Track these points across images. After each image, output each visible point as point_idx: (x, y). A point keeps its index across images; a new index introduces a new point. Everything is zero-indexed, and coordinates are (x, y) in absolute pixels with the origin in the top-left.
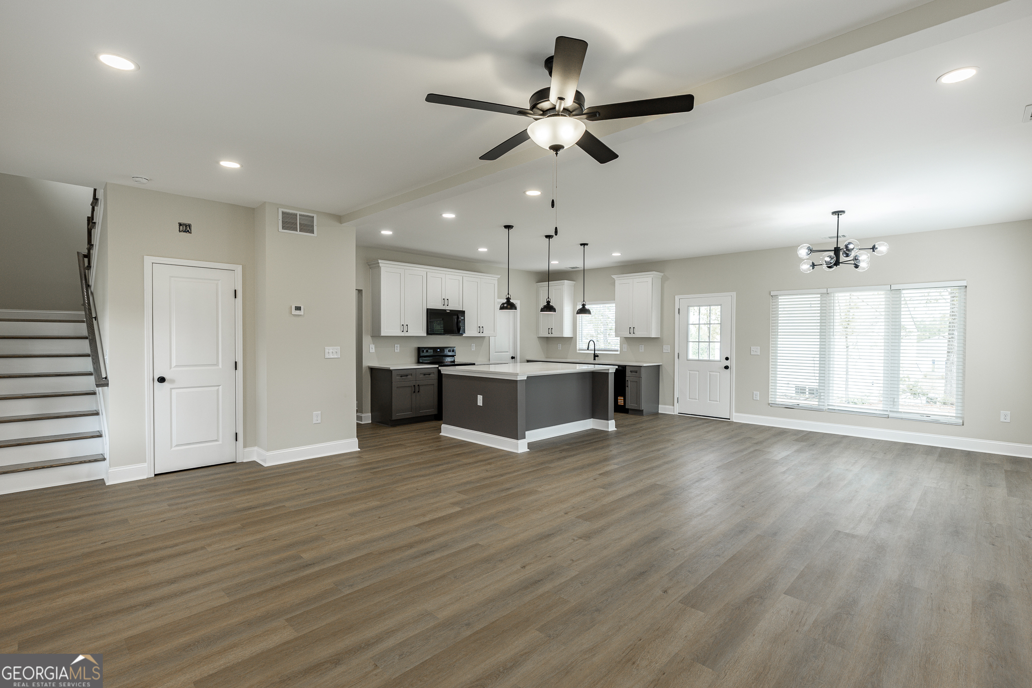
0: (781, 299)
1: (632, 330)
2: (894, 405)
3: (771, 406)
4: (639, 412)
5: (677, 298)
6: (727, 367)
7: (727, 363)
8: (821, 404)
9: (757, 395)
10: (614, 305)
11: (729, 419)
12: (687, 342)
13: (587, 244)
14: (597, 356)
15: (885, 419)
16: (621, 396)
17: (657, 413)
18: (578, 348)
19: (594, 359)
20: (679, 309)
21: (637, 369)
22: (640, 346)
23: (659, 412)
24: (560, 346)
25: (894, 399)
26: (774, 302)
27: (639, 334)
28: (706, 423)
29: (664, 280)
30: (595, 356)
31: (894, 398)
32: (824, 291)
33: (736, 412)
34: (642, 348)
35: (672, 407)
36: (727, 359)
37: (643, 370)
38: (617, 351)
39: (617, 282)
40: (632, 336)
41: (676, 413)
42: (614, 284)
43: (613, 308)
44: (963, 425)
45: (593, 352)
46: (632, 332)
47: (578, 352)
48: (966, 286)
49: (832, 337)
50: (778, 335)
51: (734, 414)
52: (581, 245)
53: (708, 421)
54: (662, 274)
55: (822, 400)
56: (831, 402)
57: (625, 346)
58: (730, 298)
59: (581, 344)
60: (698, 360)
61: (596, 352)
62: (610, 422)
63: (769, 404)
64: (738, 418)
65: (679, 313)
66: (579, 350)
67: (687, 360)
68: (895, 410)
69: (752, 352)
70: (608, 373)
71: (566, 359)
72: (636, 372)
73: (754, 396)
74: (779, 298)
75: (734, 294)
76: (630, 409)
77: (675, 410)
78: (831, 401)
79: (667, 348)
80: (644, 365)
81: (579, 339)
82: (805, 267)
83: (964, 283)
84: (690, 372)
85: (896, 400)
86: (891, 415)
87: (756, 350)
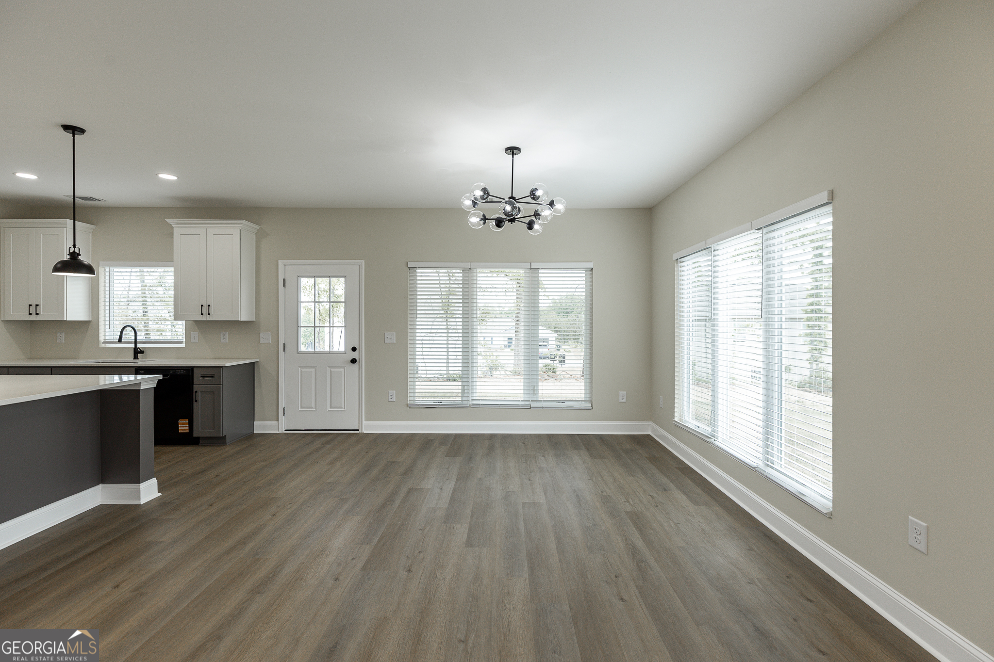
0: (420, 273)
1: (205, 309)
2: (534, 394)
3: (410, 407)
4: (218, 441)
5: (281, 264)
6: (354, 361)
7: (355, 355)
8: (464, 399)
9: (393, 395)
10: (172, 269)
11: (358, 430)
12: (298, 327)
13: (82, 131)
14: (142, 352)
15: (526, 409)
16: (183, 418)
17: (251, 436)
18: (102, 339)
19: (136, 357)
20: (284, 280)
21: (213, 373)
22: (222, 334)
23: (255, 432)
24: (62, 338)
25: (534, 388)
26: (412, 276)
27: (216, 316)
28: (328, 442)
29: (260, 236)
30: (137, 352)
31: (534, 386)
32: (467, 265)
33: (366, 420)
34: (225, 338)
35: (275, 423)
36: (354, 349)
37: (224, 373)
38: (181, 342)
39: (176, 232)
40: (206, 318)
41: (282, 430)
42: (171, 235)
43: (170, 274)
44: (592, 408)
45: (133, 345)
46: (205, 311)
47: (103, 345)
48: (592, 268)
49: (475, 320)
50: (417, 317)
51: (364, 422)
52: (66, 128)
53: (330, 437)
54: (258, 227)
55: (466, 395)
56: (476, 396)
57: (195, 335)
58: (357, 267)
59: (108, 333)
60: (314, 353)
61: (139, 345)
62: (143, 486)
63: (408, 405)
64: (370, 427)
65: (284, 285)
66: (105, 342)
67: (298, 353)
68: (535, 399)
69: (386, 339)
70: (139, 391)
71: (76, 358)
72: (212, 377)
73: (390, 396)
74: (418, 271)
75: (362, 263)
76: (203, 438)
77: (280, 426)
78: (474, 395)
79: (266, 337)
80: (227, 365)
81: (105, 324)
82: (475, 220)
83: (590, 265)
84: (303, 370)
85: (536, 388)
86: (533, 405)
87: (391, 337)
